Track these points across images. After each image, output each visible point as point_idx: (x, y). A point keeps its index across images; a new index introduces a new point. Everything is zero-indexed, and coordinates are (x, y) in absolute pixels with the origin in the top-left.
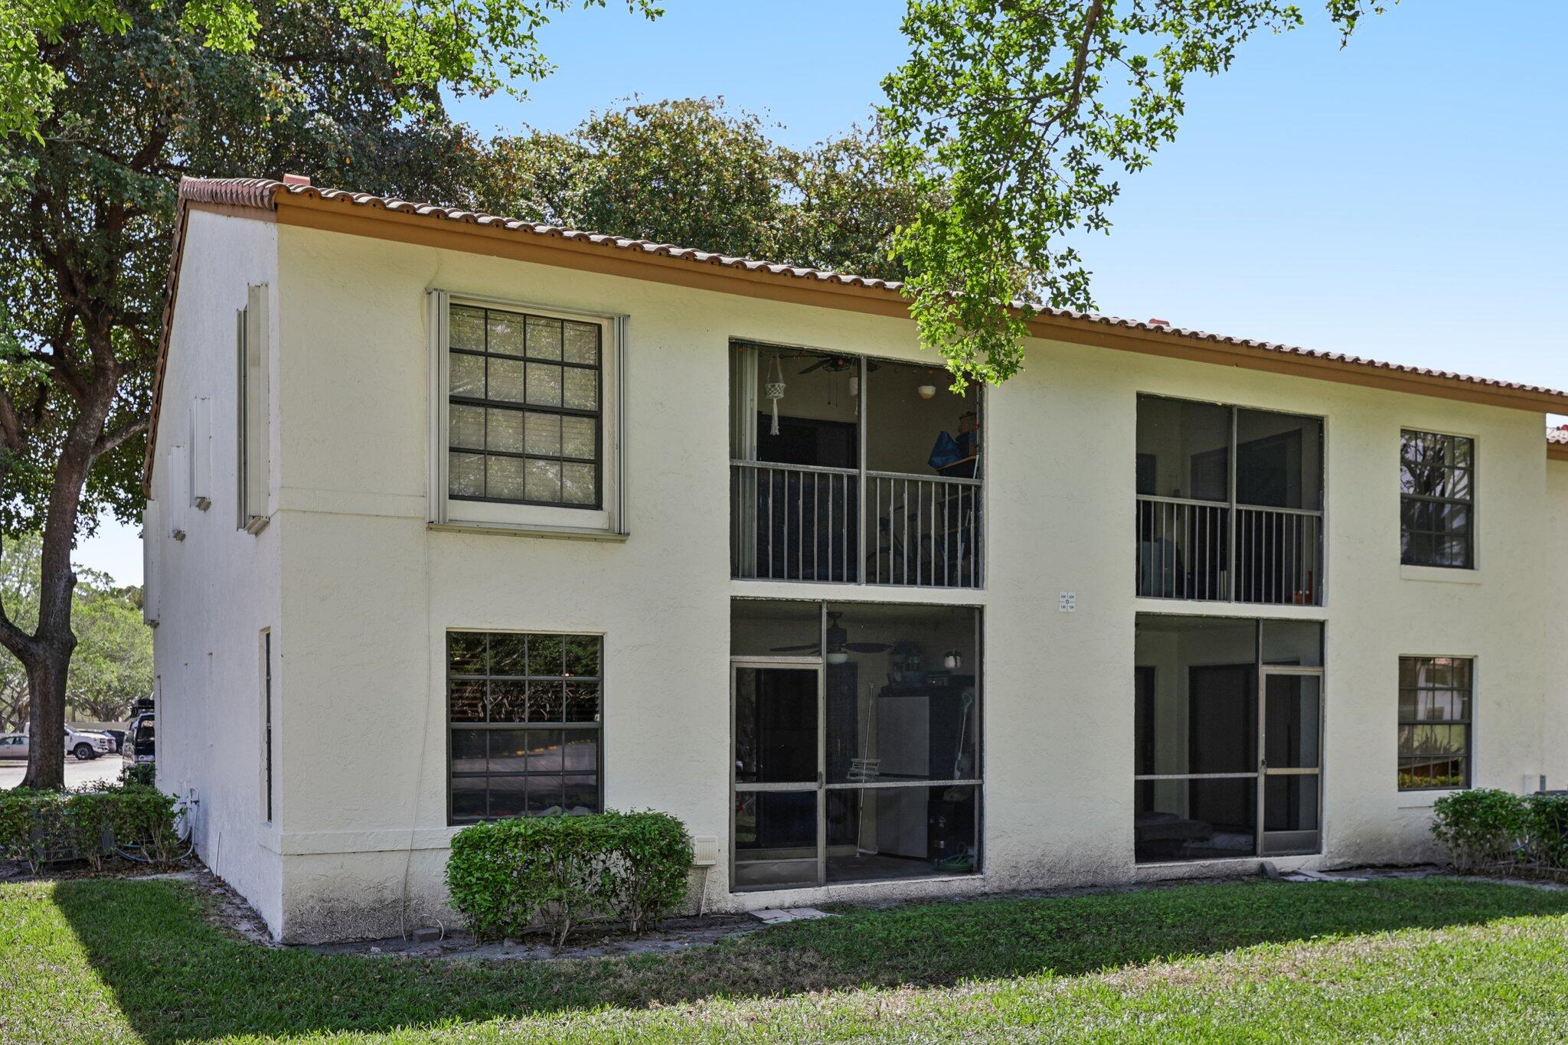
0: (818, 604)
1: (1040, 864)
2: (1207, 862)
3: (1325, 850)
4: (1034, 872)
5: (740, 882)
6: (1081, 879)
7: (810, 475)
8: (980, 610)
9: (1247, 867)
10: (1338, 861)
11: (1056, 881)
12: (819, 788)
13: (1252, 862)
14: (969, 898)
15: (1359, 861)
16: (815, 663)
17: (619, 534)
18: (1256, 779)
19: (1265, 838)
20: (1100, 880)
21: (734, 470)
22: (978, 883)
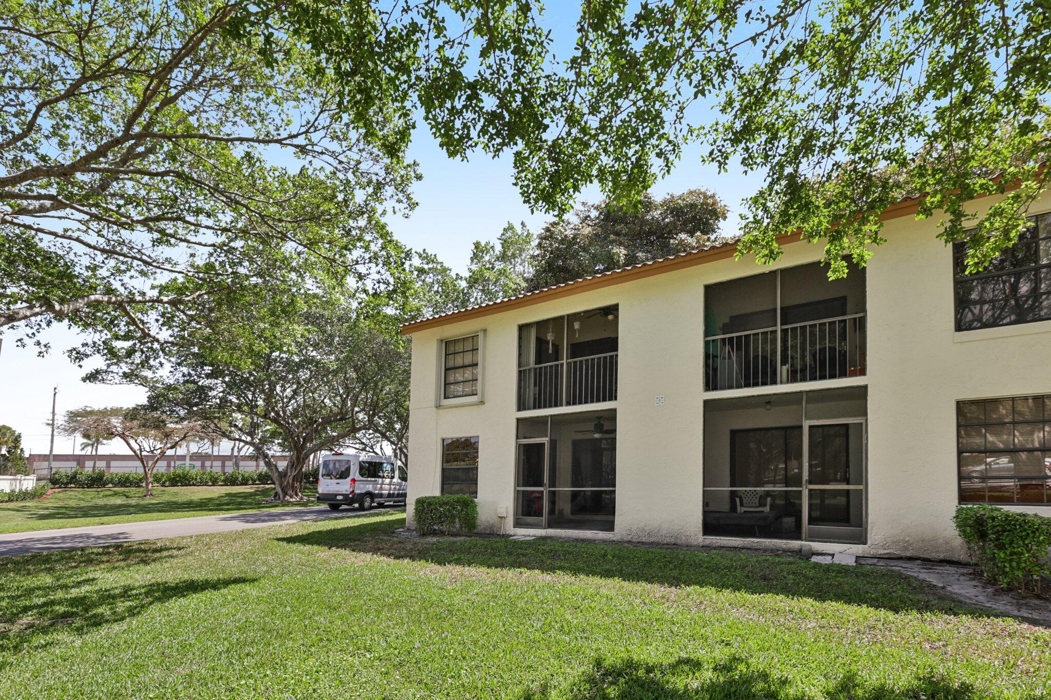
0: (546, 417)
1: (643, 530)
2: (756, 540)
3: (869, 542)
4: (640, 534)
5: (518, 524)
6: (667, 540)
7: (546, 367)
8: (615, 410)
9: (789, 546)
10: (882, 552)
11: (652, 539)
12: (545, 490)
13: (795, 544)
14: (604, 542)
15: (908, 554)
16: (545, 440)
17: (482, 402)
18: (801, 492)
19: (810, 529)
20: (679, 542)
21: (520, 372)
22: (611, 536)
